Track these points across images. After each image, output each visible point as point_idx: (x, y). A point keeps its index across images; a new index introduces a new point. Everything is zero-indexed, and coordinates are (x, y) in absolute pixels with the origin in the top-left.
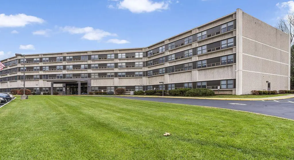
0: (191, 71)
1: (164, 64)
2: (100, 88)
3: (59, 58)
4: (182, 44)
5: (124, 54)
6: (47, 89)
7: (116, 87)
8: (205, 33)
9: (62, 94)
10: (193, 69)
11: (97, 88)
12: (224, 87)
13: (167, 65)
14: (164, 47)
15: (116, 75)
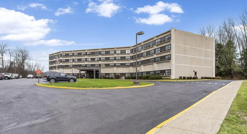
0: (153, 64)
1: (141, 58)
2: (106, 74)
3: (83, 53)
4: (149, 46)
5: (120, 51)
6: (76, 74)
7: (115, 74)
8: (159, 40)
9: (85, 78)
10: (154, 62)
11: (104, 74)
12: (167, 74)
13: (143, 59)
14: (141, 47)
15: (115, 65)
